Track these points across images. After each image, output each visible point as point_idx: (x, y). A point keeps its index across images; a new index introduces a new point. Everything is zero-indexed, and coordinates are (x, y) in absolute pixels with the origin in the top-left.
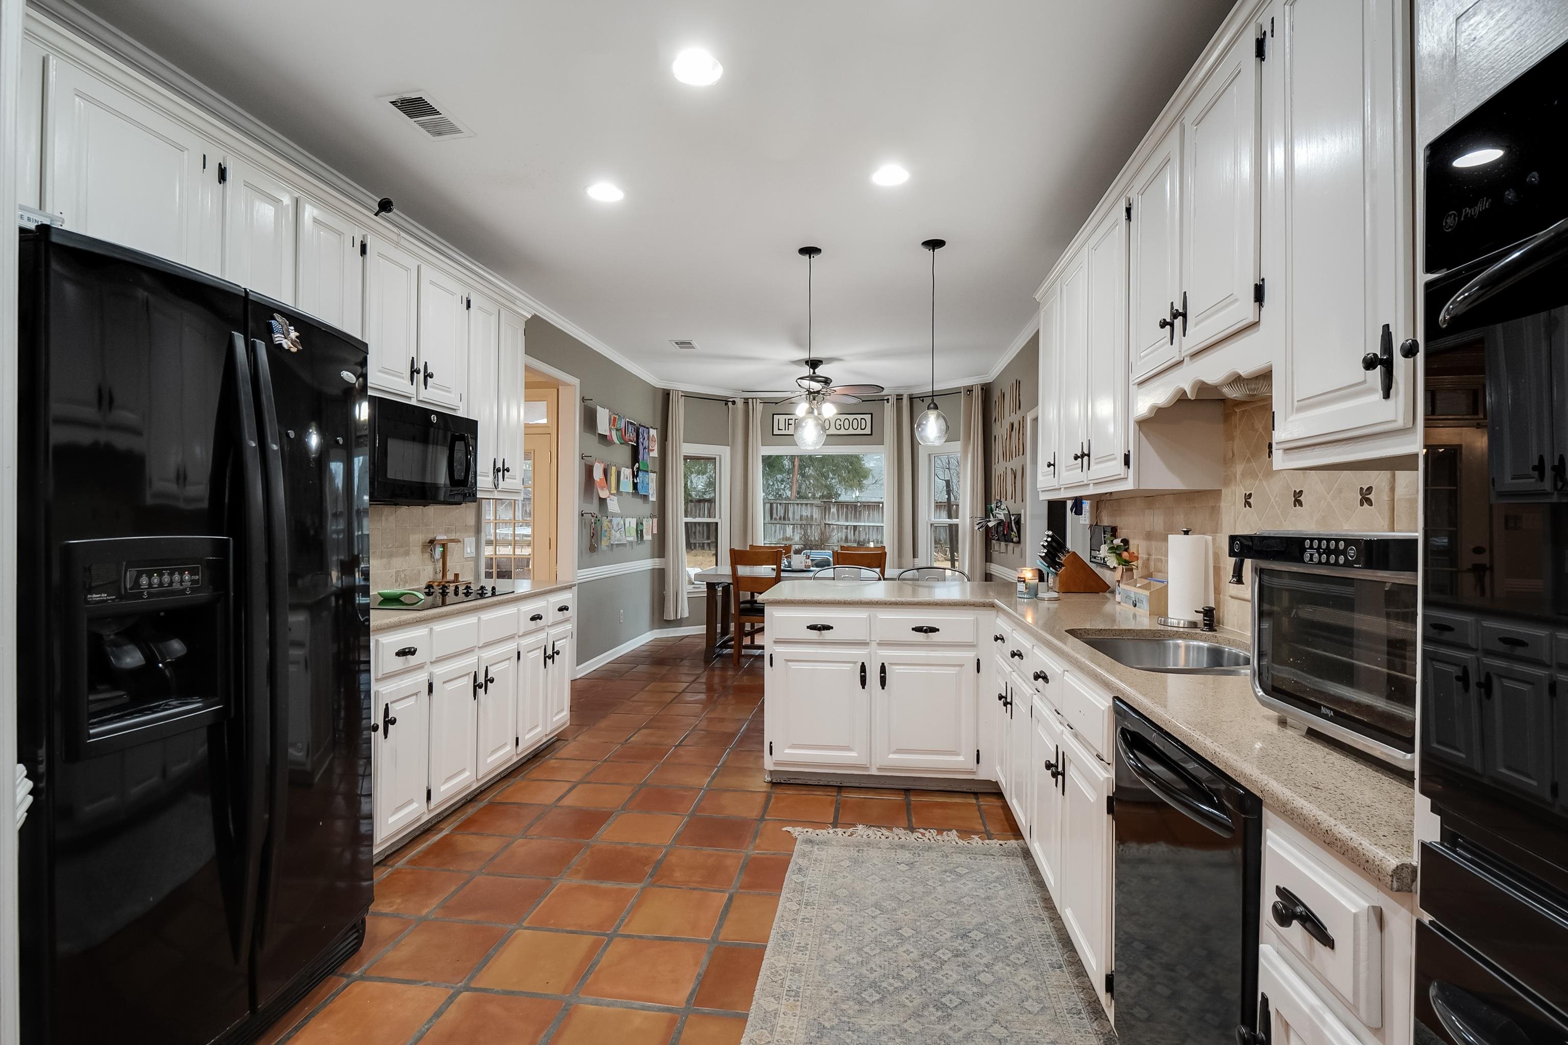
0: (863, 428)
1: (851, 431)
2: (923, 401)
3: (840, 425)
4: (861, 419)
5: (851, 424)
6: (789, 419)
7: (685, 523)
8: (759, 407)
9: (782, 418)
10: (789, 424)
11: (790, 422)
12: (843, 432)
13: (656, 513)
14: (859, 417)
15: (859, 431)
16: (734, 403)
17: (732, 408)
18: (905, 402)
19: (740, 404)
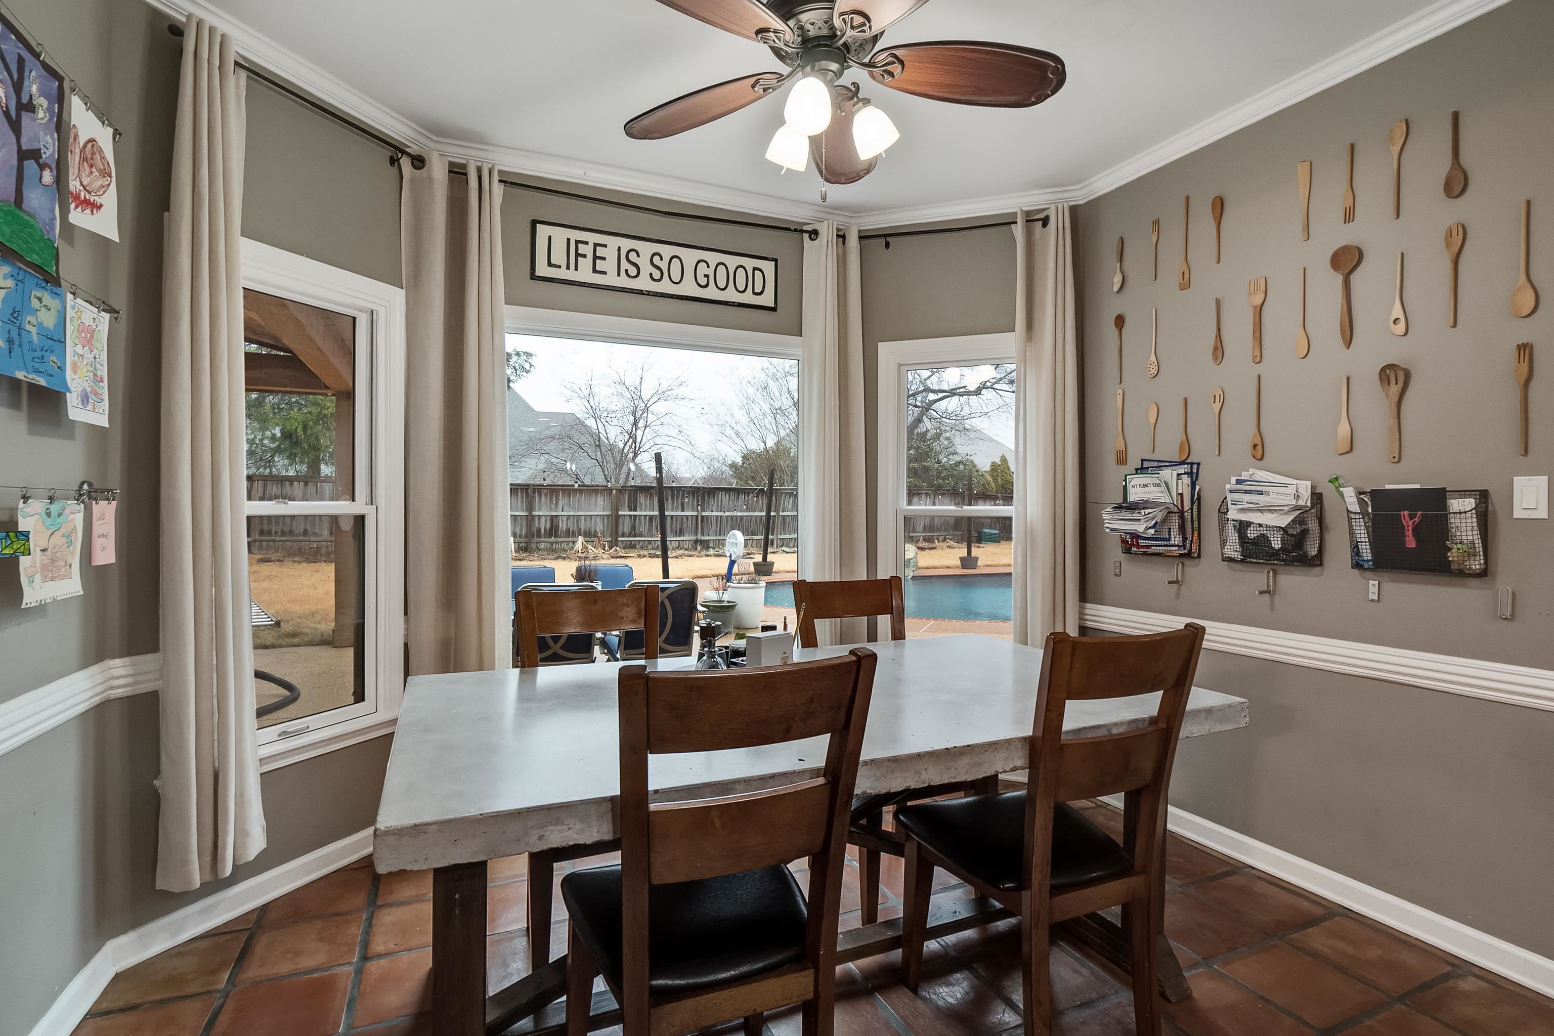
0: (758, 290)
1: (731, 295)
2: (887, 245)
3: (707, 276)
4: (755, 269)
5: (732, 278)
6: (577, 242)
7: (249, 518)
8: (498, 190)
9: (560, 235)
10: (577, 255)
11: (582, 249)
12: (711, 293)
13: (115, 479)
14: (749, 263)
15: (748, 298)
16: (419, 162)
17: (412, 180)
18: (853, 241)
19: (438, 171)
